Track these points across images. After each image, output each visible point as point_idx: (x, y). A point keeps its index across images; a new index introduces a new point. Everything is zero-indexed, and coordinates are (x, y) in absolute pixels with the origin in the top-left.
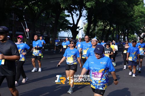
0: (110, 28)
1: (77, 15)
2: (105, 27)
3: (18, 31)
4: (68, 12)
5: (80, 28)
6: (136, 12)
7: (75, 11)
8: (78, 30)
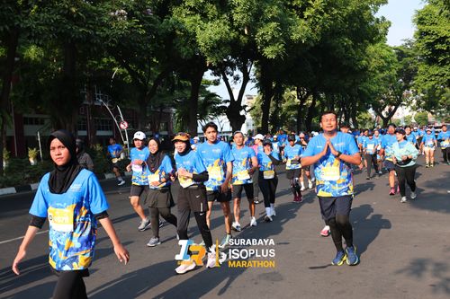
0: (314, 103)
1: (237, 78)
2: (303, 100)
3: (99, 130)
4: (215, 74)
5: (247, 109)
6: (374, 60)
7: (230, 71)
8: (242, 113)
